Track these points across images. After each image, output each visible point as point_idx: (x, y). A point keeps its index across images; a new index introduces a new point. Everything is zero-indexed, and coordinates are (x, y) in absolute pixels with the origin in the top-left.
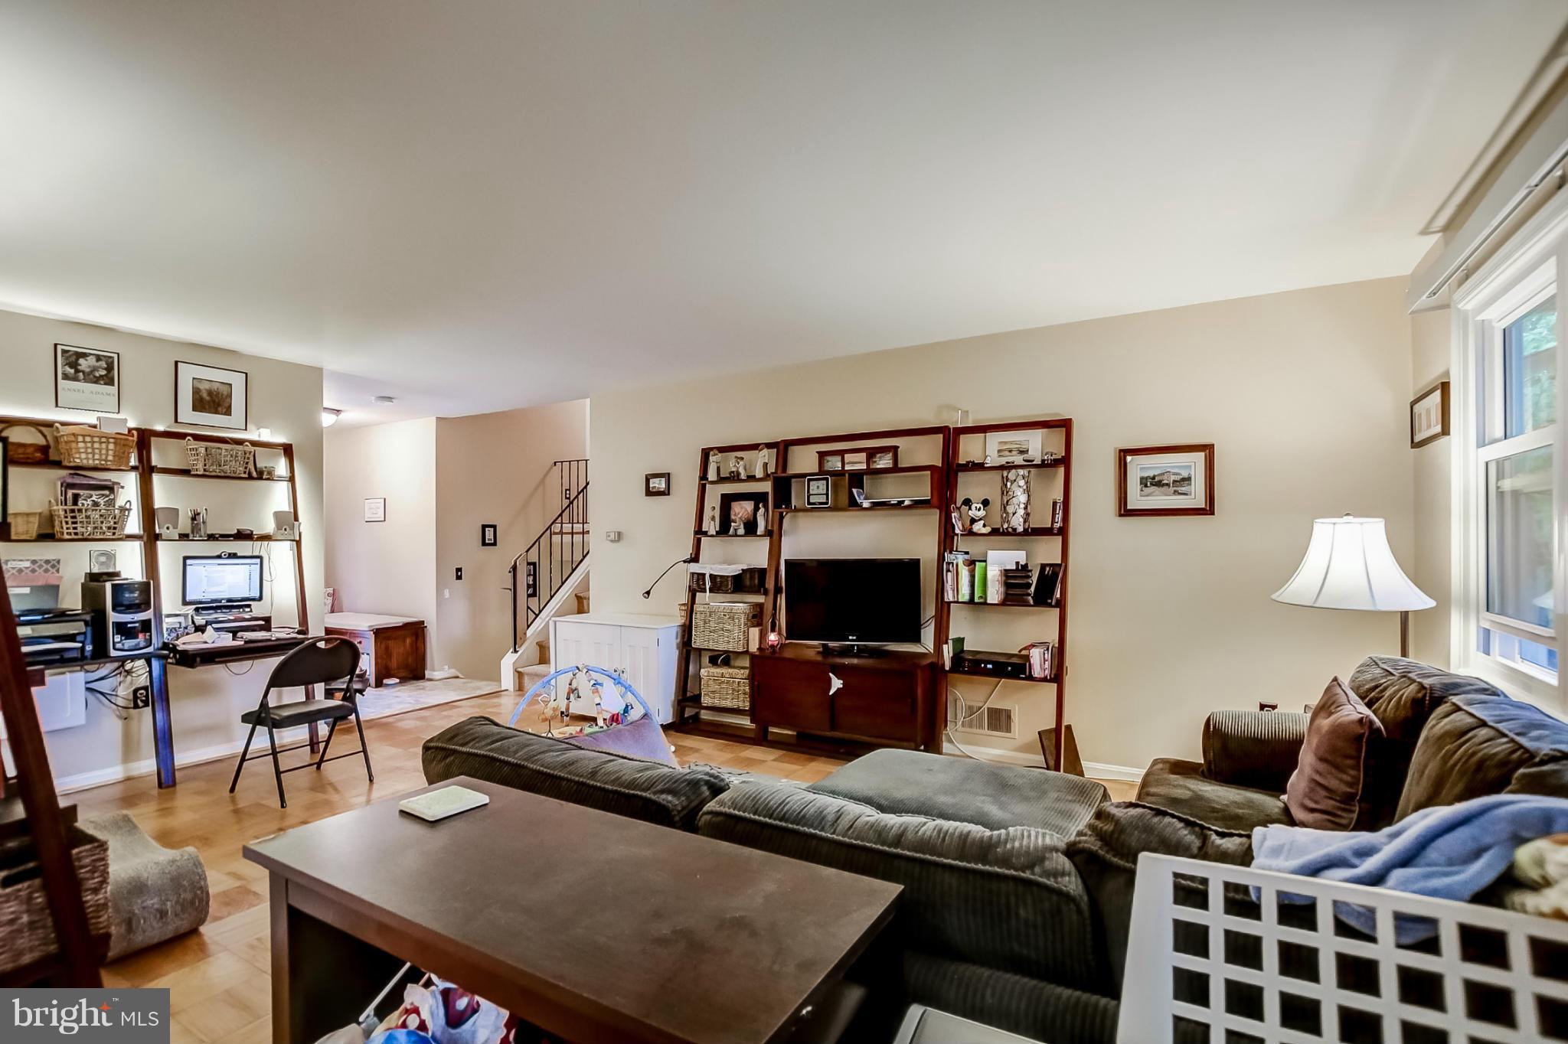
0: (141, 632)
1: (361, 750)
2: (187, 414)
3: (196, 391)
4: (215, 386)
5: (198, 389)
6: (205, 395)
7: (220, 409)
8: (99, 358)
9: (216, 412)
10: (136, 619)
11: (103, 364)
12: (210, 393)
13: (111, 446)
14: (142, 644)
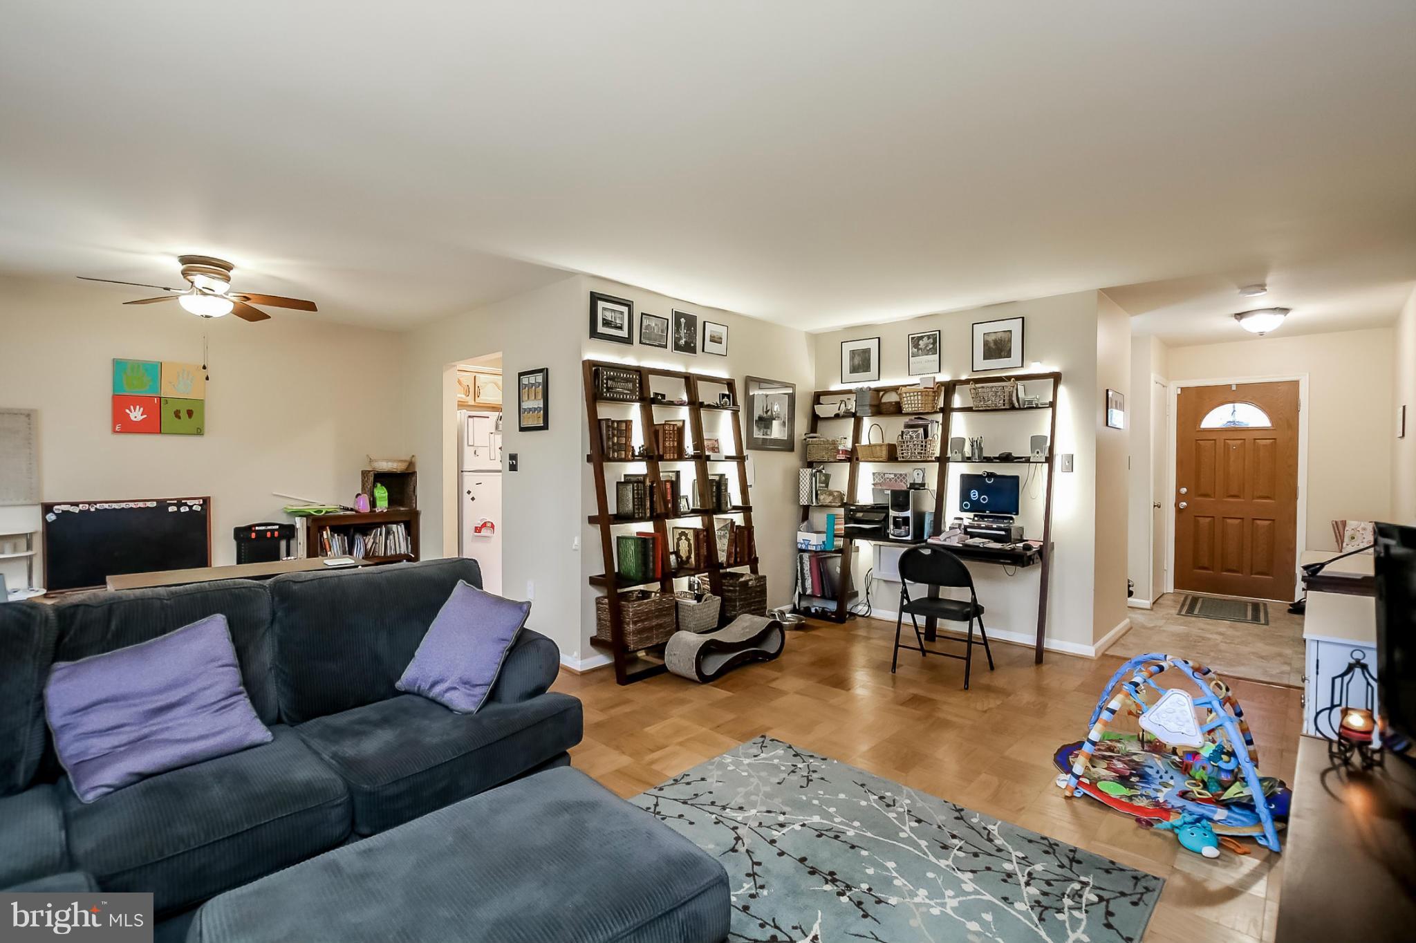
0: (903, 525)
1: (965, 656)
2: (981, 363)
3: (986, 344)
4: (999, 335)
5: (988, 341)
6: (992, 345)
7: (1003, 353)
8: (929, 337)
9: (1001, 357)
10: (901, 515)
11: (931, 340)
12: (995, 342)
13: (920, 397)
14: (903, 534)
